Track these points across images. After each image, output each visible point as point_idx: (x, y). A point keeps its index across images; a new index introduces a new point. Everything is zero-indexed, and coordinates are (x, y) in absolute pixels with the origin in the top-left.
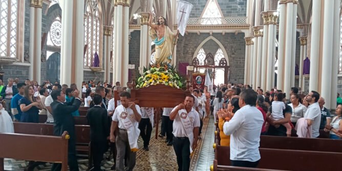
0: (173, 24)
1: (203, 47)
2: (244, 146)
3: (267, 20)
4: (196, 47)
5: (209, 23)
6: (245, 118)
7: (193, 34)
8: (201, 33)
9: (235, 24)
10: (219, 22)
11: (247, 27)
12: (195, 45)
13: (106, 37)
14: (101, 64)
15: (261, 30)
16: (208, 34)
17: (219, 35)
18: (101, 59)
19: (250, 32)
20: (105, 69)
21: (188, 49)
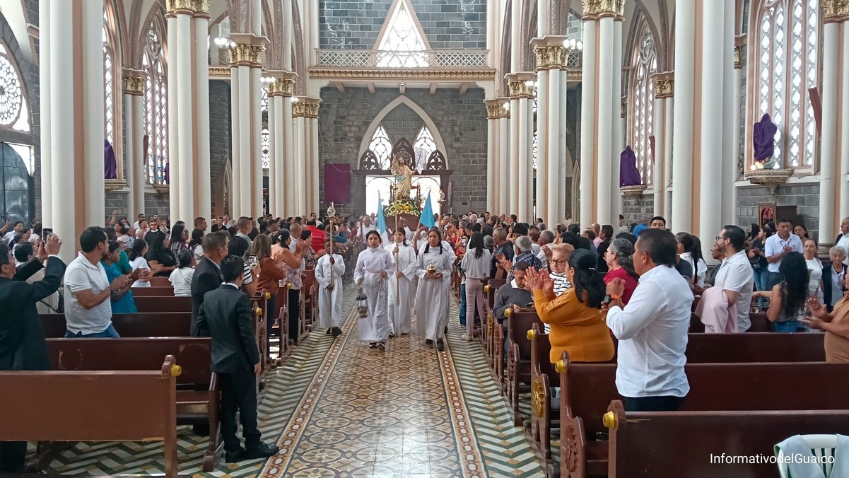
0: (308, 65)
1: (384, 123)
2: (662, 361)
3: (545, 58)
4: (367, 124)
5: (395, 64)
6: (668, 296)
7: (357, 89)
8: (376, 89)
9: (462, 66)
10: (422, 62)
11: (489, 75)
12: (364, 118)
13: (129, 97)
14: (120, 170)
15: (528, 84)
16: (396, 91)
17: (422, 94)
18: (119, 158)
19: (497, 88)
20: (131, 183)
21: (347, 129)
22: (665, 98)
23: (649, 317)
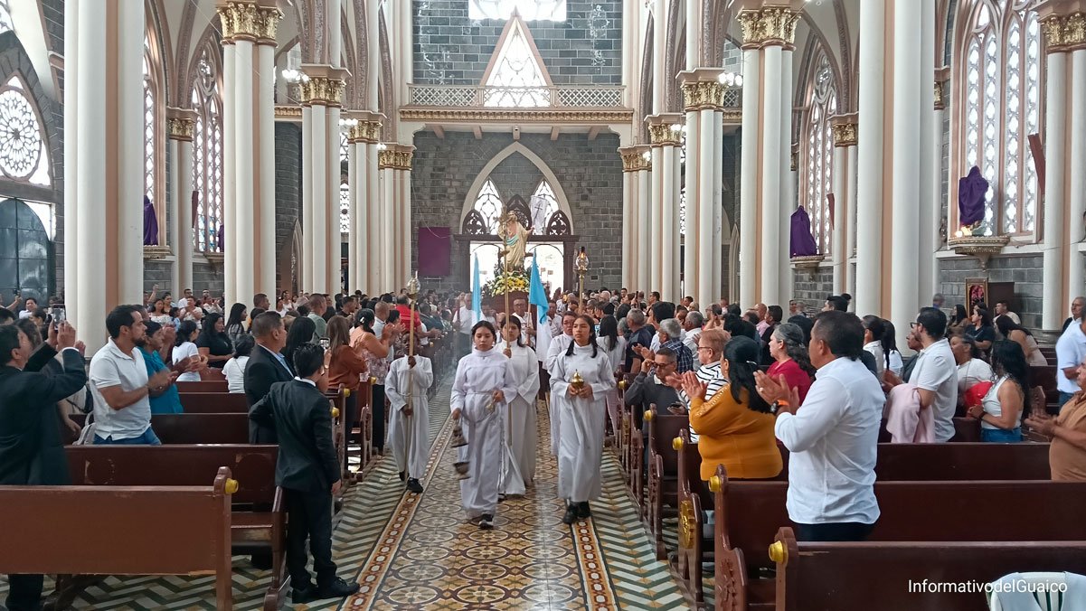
0: (398, 104)
1: (494, 177)
2: (844, 478)
3: (695, 96)
4: (472, 177)
5: (507, 103)
6: (852, 395)
7: (460, 134)
8: (484, 134)
9: (590, 106)
10: (542, 101)
11: (626, 116)
12: (468, 171)
13: (175, 143)
14: (162, 234)
15: (675, 128)
16: (508, 137)
17: (541, 140)
18: (161, 219)
19: (635, 132)
20: (176, 251)
21: (447, 183)
22: (847, 146)
23: (828, 423)
